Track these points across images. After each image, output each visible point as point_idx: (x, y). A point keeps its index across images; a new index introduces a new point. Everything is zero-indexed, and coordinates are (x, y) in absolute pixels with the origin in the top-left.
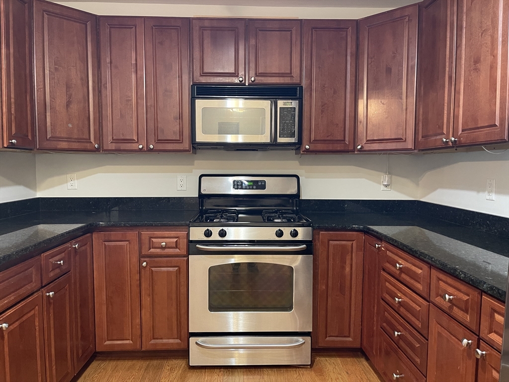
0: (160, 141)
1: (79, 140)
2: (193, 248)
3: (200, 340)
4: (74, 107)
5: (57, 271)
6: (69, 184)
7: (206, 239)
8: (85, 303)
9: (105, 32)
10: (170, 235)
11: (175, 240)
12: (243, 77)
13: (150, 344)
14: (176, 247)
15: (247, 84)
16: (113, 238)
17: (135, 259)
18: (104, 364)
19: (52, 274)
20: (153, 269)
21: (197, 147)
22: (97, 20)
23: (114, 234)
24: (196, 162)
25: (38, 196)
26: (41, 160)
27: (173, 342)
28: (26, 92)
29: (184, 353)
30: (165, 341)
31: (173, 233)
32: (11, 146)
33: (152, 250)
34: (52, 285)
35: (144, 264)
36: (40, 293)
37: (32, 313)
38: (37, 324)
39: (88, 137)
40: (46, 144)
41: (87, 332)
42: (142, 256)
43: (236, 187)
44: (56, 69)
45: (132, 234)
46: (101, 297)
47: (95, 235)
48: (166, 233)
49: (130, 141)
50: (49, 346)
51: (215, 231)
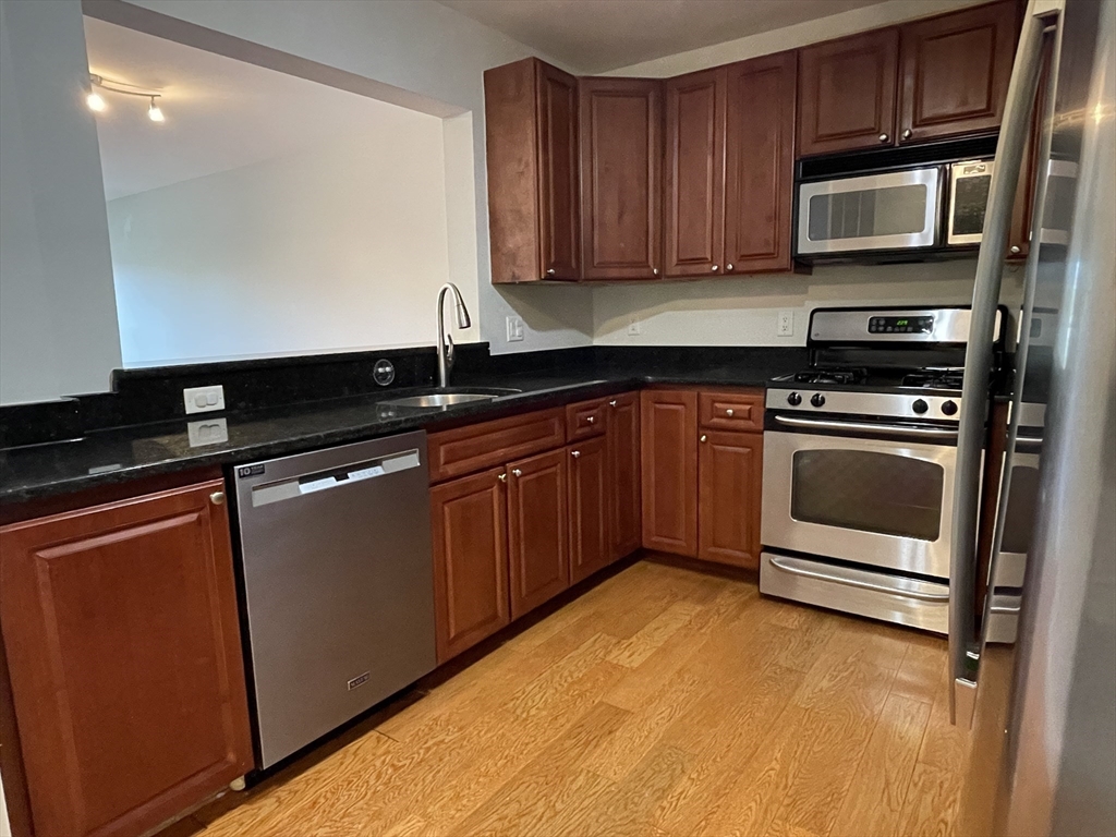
0: (744, 258)
1: (633, 265)
2: (771, 420)
3: (777, 559)
4: (627, 219)
5: (586, 430)
6: (630, 327)
7: (790, 407)
8: (627, 482)
9: (674, 100)
10: (739, 400)
11: (748, 407)
12: (890, 133)
13: (707, 552)
14: (749, 418)
15: (897, 144)
16: (665, 399)
17: (692, 432)
18: (651, 566)
19: (579, 432)
20: (716, 447)
21: (804, 265)
22: (661, 88)
23: (667, 394)
24: (812, 289)
25: (595, 344)
26: (601, 294)
27: (739, 556)
28: (569, 207)
29: (752, 575)
30: (729, 552)
31: (745, 397)
32: (550, 277)
33: (715, 420)
34: (579, 445)
35: (703, 438)
36: (563, 449)
37: (553, 469)
38: (559, 483)
39: (644, 259)
40: (594, 273)
41: (630, 518)
42: (701, 428)
43: (873, 328)
44: (607, 170)
45: (689, 395)
46: (649, 478)
47: (643, 393)
48: (735, 396)
49: (702, 261)
50: (575, 513)
51: (807, 396)
